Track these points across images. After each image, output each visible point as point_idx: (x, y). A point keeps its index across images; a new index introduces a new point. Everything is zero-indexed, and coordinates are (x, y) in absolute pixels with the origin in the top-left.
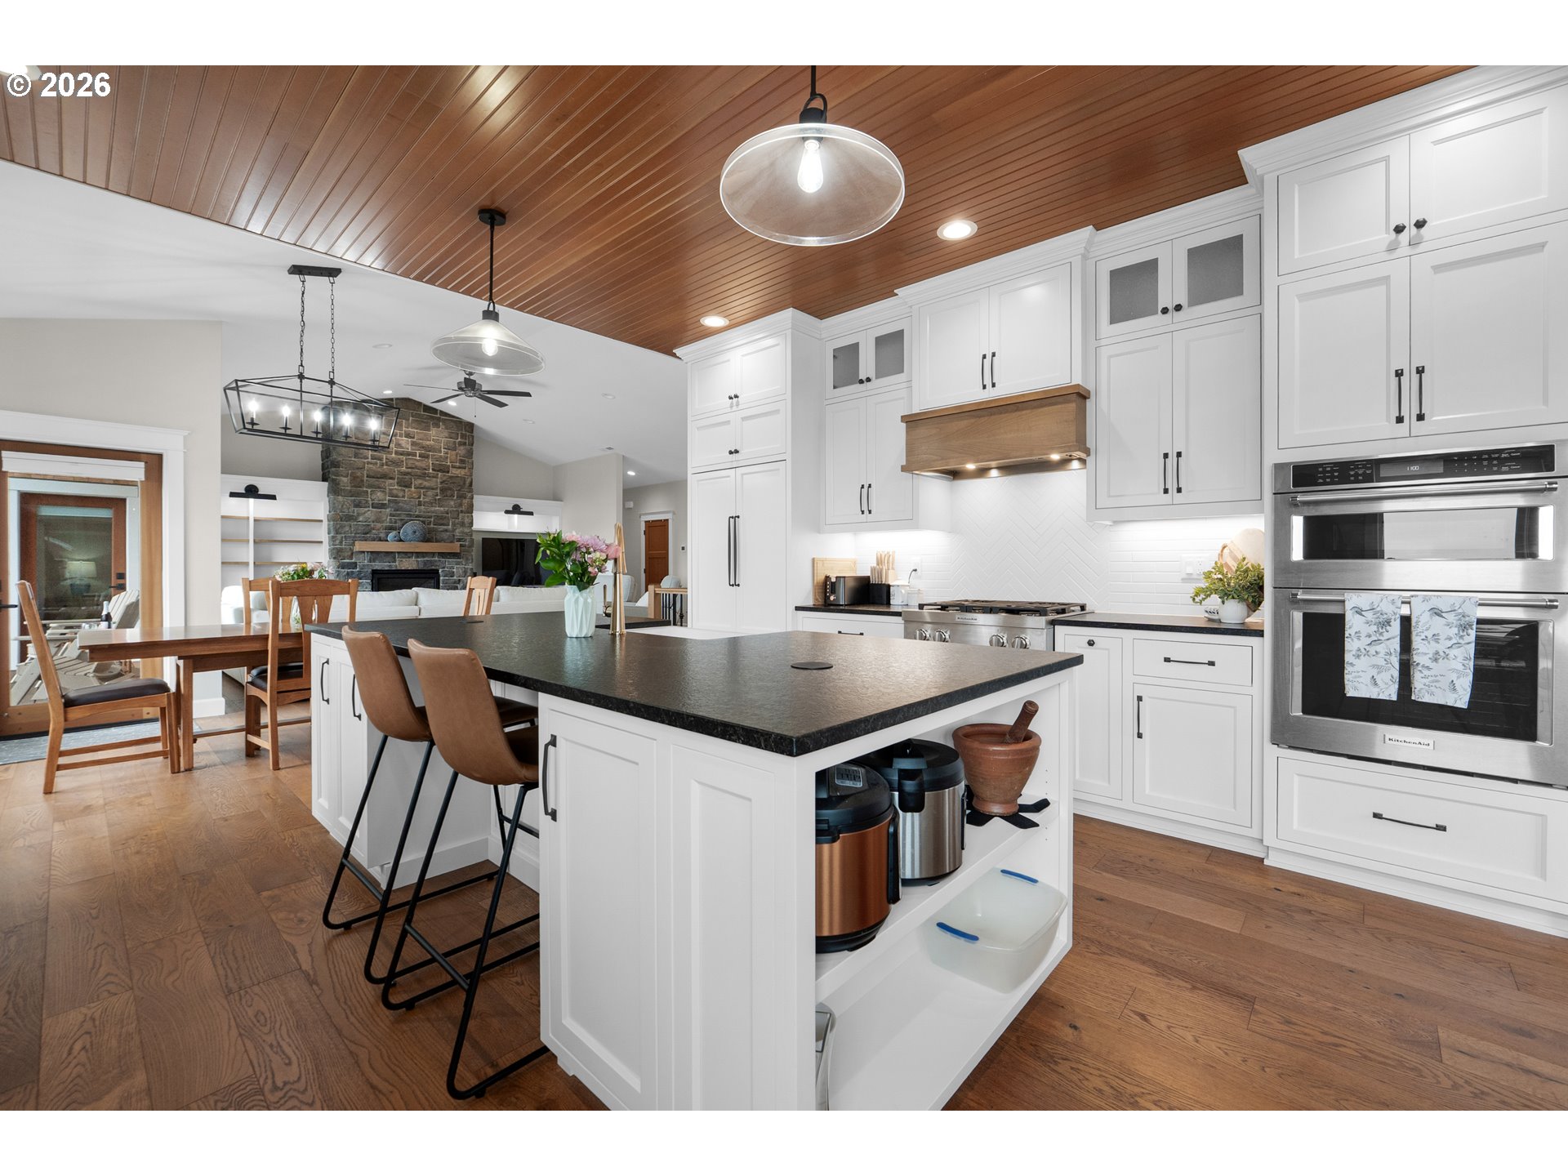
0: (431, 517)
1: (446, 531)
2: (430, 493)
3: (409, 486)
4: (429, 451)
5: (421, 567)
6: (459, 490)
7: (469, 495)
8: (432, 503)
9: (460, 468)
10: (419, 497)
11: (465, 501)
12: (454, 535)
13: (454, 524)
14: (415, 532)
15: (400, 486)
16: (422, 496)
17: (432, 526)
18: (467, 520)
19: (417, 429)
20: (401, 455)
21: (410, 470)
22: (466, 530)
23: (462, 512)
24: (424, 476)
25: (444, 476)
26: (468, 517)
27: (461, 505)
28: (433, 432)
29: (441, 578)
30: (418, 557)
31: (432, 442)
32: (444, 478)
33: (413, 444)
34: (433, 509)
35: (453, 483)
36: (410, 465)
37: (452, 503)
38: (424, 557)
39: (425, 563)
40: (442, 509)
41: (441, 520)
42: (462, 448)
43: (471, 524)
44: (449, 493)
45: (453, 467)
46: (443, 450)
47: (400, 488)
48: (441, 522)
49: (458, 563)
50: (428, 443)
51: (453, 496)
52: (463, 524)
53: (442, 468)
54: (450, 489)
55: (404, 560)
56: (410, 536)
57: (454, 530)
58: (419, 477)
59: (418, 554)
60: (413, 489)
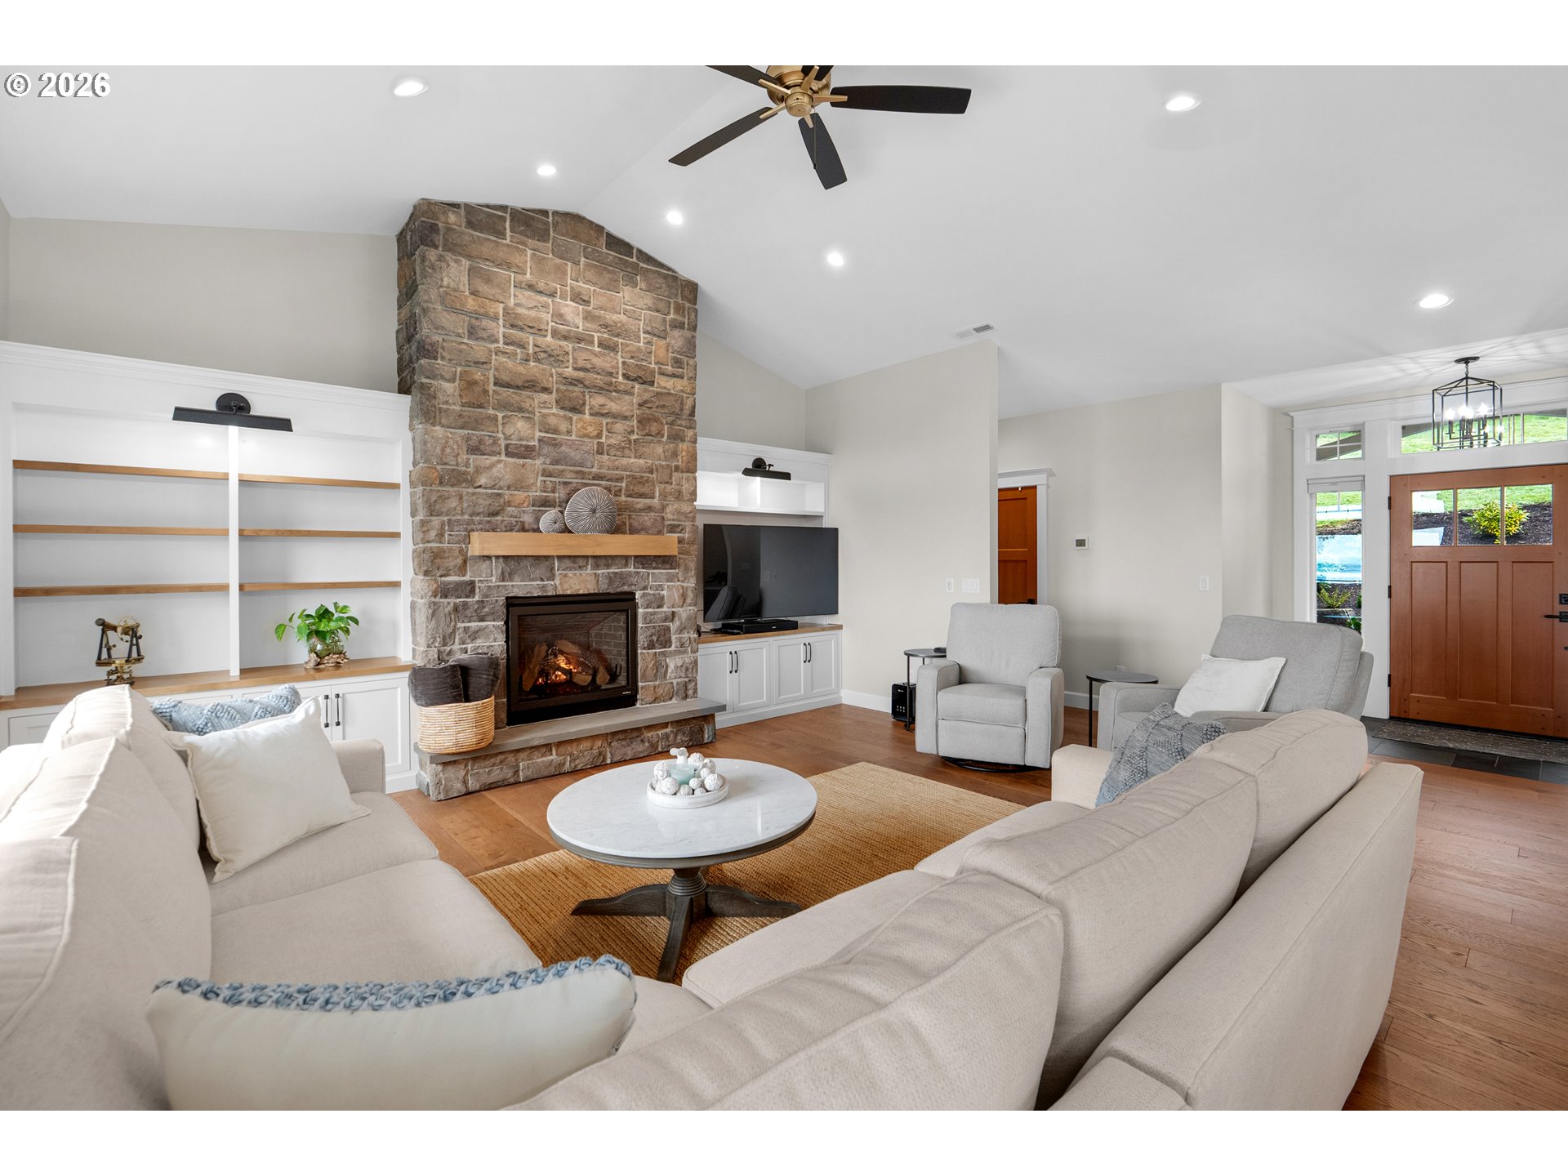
0: (619, 479)
1: (649, 508)
2: (620, 427)
3: (577, 409)
4: (618, 335)
5: (603, 587)
6: (672, 424)
7: (690, 433)
8: (623, 448)
9: (674, 376)
10: (599, 436)
11: (683, 446)
12: (663, 518)
13: (664, 496)
14: (594, 511)
15: (562, 408)
16: (605, 433)
17: (623, 498)
18: (685, 487)
19: (594, 284)
20: (565, 338)
21: (581, 374)
22: (686, 508)
23: (677, 469)
24: (606, 389)
25: (646, 390)
26: (688, 480)
27: (675, 454)
28: (626, 294)
29: (640, 611)
30: (596, 566)
31: (623, 317)
32: (646, 396)
33: (588, 317)
34: (625, 461)
35: (663, 406)
36: (581, 363)
37: (660, 450)
38: (608, 566)
39: (611, 579)
40: (641, 461)
41: (639, 485)
42: (676, 333)
43: (693, 495)
44: (654, 428)
45: (662, 374)
46: (642, 335)
47: (562, 413)
48: (639, 489)
49: (670, 579)
50: (615, 317)
51: (660, 434)
52: (679, 496)
53: (641, 374)
54: (656, 420)
55: (570, 573)
56: (586, 519)
57: (663, 508)
58: (600, 390)
59: (599, 560)
60: (587, 416)
